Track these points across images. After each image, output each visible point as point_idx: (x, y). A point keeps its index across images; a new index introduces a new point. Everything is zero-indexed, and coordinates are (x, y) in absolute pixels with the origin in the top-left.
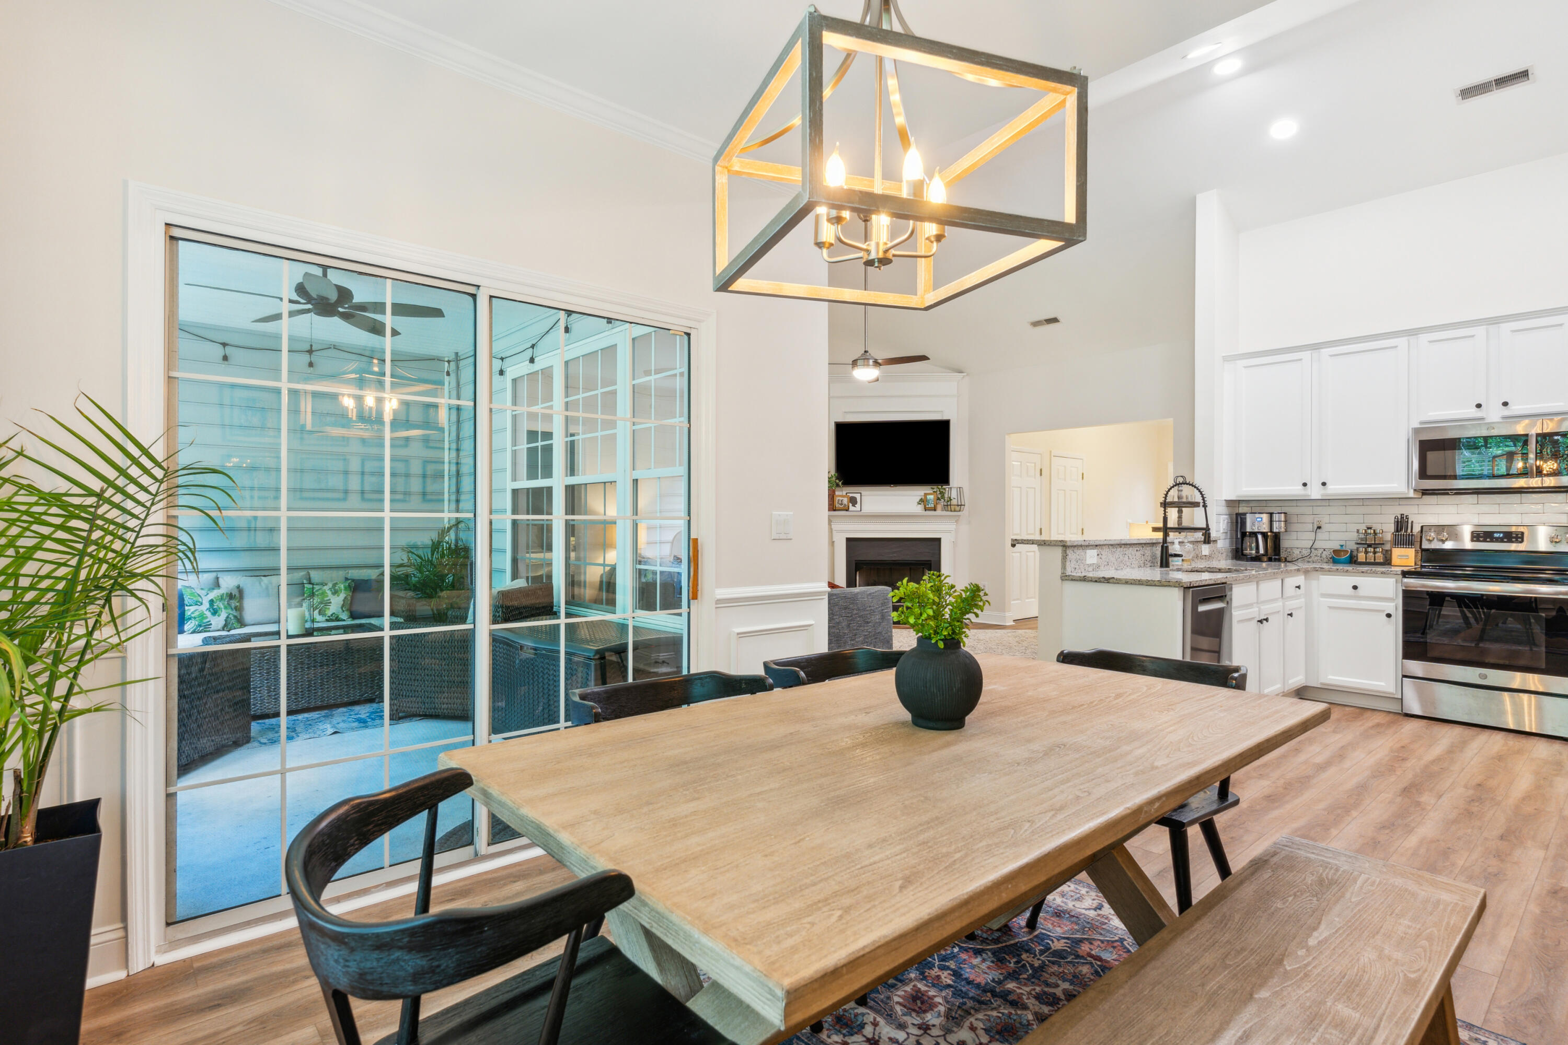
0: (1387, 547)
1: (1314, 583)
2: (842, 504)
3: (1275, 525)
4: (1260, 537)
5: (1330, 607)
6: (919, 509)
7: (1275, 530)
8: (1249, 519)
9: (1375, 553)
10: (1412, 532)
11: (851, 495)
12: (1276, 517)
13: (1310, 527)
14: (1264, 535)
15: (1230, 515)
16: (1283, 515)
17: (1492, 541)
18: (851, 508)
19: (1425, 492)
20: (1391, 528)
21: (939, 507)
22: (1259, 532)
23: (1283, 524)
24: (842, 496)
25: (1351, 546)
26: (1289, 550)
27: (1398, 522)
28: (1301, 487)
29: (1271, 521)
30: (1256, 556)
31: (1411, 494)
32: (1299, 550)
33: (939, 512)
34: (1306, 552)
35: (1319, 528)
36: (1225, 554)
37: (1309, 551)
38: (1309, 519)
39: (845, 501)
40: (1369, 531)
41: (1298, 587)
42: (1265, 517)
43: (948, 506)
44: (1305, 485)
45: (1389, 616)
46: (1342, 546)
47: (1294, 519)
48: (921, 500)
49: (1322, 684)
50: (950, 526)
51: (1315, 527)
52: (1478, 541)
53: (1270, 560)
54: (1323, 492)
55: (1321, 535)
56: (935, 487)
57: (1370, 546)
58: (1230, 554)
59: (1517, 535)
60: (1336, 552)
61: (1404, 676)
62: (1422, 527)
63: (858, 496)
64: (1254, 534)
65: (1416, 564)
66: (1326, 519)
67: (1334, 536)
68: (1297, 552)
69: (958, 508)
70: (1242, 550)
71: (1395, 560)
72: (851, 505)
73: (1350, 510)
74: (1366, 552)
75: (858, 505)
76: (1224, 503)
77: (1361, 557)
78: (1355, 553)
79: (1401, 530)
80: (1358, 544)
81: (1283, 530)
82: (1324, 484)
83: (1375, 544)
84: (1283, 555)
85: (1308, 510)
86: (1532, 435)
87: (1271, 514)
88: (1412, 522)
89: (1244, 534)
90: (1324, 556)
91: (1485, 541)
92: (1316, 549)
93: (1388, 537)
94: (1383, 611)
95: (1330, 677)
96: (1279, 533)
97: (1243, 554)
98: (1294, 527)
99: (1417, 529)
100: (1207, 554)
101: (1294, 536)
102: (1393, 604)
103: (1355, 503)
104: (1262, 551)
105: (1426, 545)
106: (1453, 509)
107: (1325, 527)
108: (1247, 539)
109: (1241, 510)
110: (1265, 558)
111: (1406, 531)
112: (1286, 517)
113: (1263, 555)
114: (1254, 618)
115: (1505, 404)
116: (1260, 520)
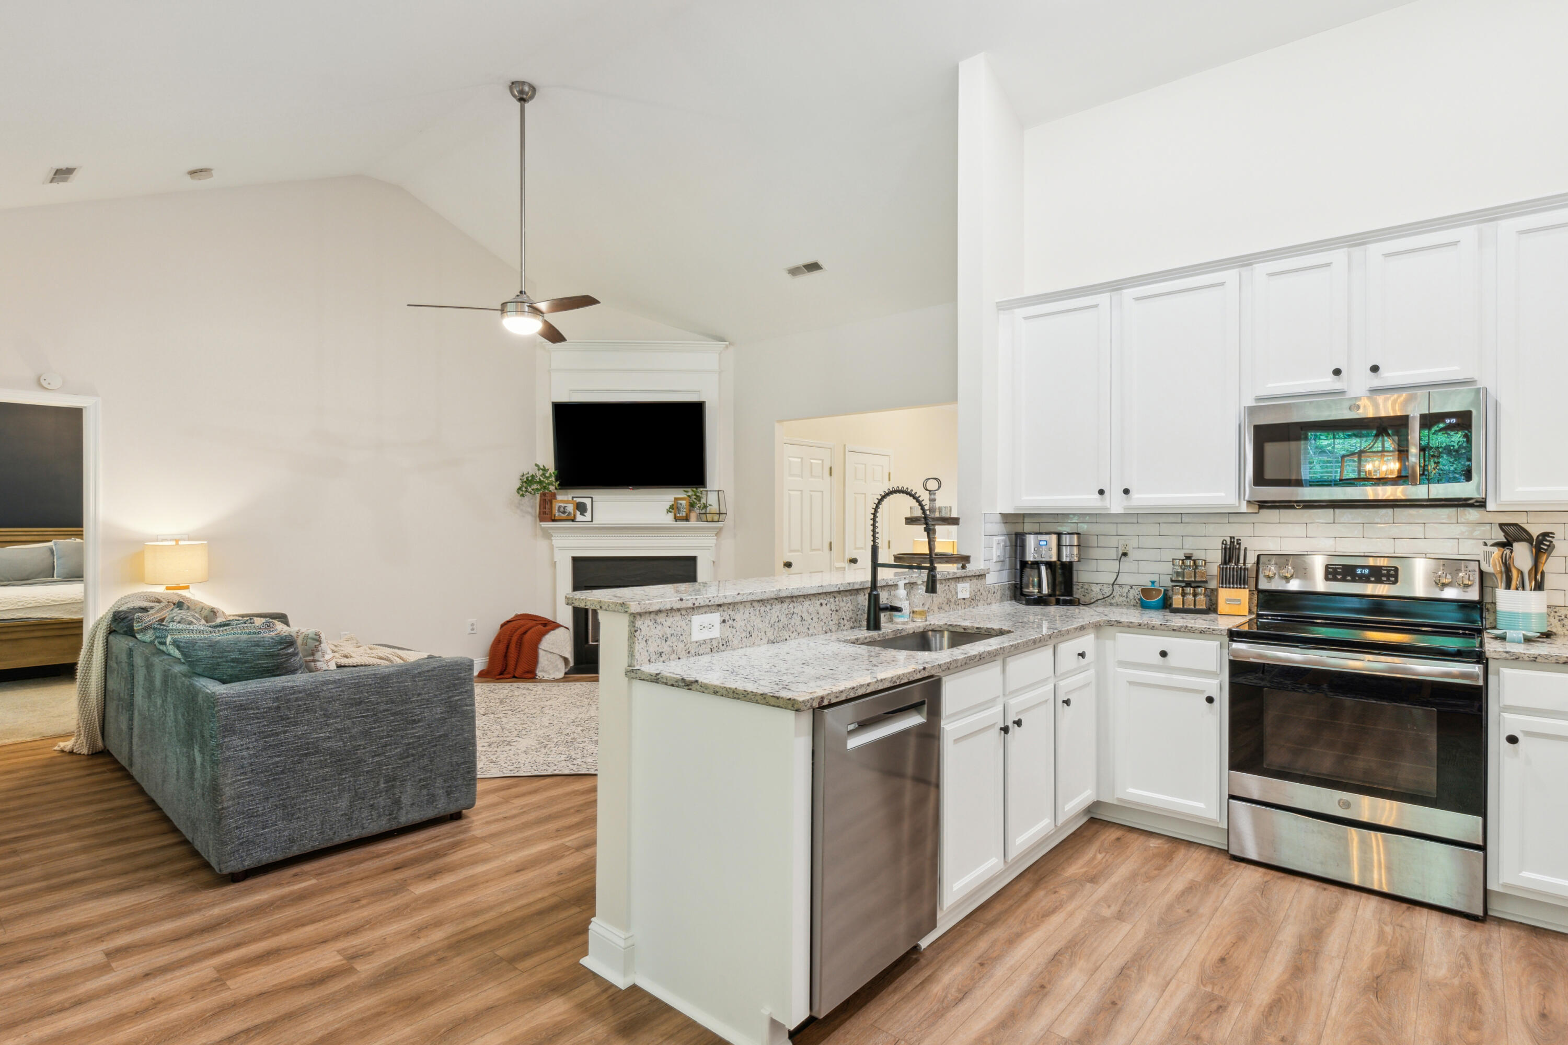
0: (1213, 584)
1: (1109, 643)
2: (564, 512)
3: (1065, 551)
4: (1043, 568)
5: (1130, 683)
6: (668, 519)
7: (1064, 559)
8: (1031, 541)
9: (1195, 595)
10: (1244, 563)
11: (579, 500)
12: (1066, 540)
13: (1113, 554)
14: (1049, 565)
15: (1008, 534)
16: (1075, 536)
17: (1353, 580)
18: (579, 517)
19: (1263, 505)
20: (1216, 557)
21: (693, 516)
22: (1042, 562)
23: (1075, 550)
24: (568, 502)
25: (1166, 582)
26: (1086, 586)
27: (1225, 549)
28: (1097, 496)
29: (1059, 545)
30: (1039, 597)
31: (1244, 508)
32: (1100, 587)
33: (693, 523)
34: (1107, 591)
35: (1125, 554)
36: (998, 595)
37: (1111, 588)
38: (1114, 541)
39: (570, 508)
40: (1188, 562)
41: (1082, 655)
42: (1054, 538)
43: (704, 515)
44: (1101, 492)
45: (1210, 700)
46: (1153, 582)
47: (1093, 541)
48: (672, 507)
49: (1118, 799)
50: (710, 541)
51: (1120, 553)
52: (1335, 579)
53: (1058, 603)
54: (1126, 503)
55: (1126, 565)
56: (689, 490)
57: (1188, 584)
58: (1008, 593)
59: (1389, 571)
60: (1146, 591)
61: (1232, 797)
62: (1259, 556)
63: (588, 502)
64: (1036, 565)
65: (1250, 612)
66: (1134, 542)
67: (1145, 567)
68: (1096, 589)
69: (716, 518)
70: (1021, 588)
71: (1222, 606)
72: (578, 513)
73: (1165, 529)
74: (1184, 595)
75: (588, 514)
76: (999, 518)
77: (1177, 601)
78: (1170, 593)
79: (1230, 561)
80: (1172, 581)
81: (1076, 559)
82: (1126, 491)
83: (1195, 582)
84: (1077, 593)
85: (1111, 529)
86: (1414, 417)
87: (1059, 535)
88: (1246, 549)
89: (1024, 564)
90: (1131, 595)
91: (1344, 580)
92: (1121, 586)
93: (1214, 569)
94: (1202, 692)
95: (1131, 790)
96: (1071, 563)
97: (1022, 594)
98: (1095, 553)
99: (1251, 560)
100: (967, 595)
101: (1093, 565)
102: (1216, 682)
103: (1172, 519)
104: (1045, 590)
105: (1264, 585)
106: (1299, 530)
107: (1133, 554)
108: (1028, 571)
109: (1027, 528)
110: (1053, 599)
111: (1237, 563)
112: (1079, 539)
113: (1049, 595)
114: (993, 725)
115: (1375, 369)
116: (1045, 543)
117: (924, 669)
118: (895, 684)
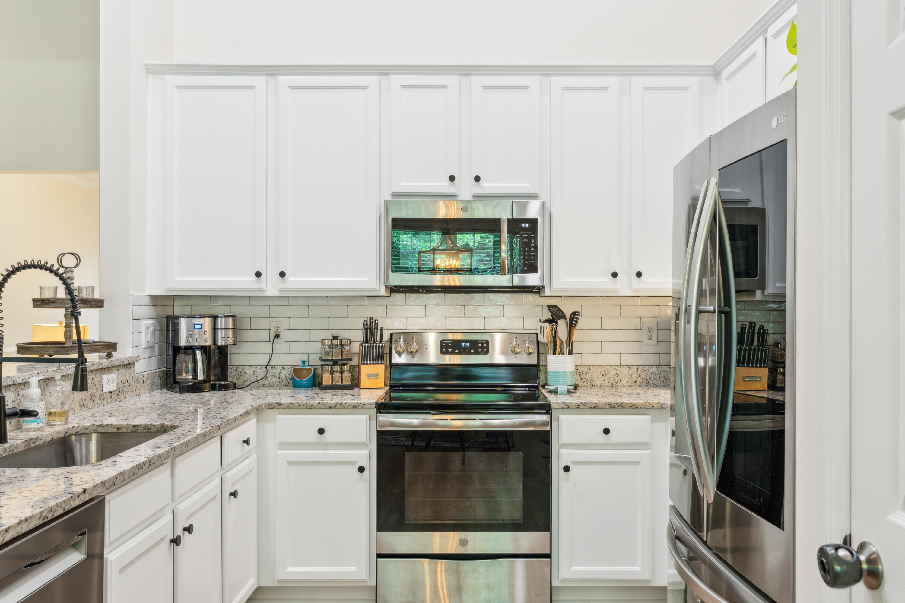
0: (355, 362)
1: (269, 426)
3: (220, 334)
4: (198, 353)
5: (290, 463)
7: (220, 343)
8: (183, 324)
9: (342, 372)
10: (381, 341)
12: (221, 323)
13: (265, 335)
14: (204, 349)
15: (158, 318)
16: (231, 319)
17: (459, 353)
19: (394, 290)
20: (358, 336)
22: (197, 347)
23: (230, 333)
25: (315, 361)
26: (240, 369)
27: (367, 329)
28: (254, 278)
29: (215, 329)
30: (194, 384)
31: (383, 292)
32: (253, 369)
34: (261, 373)
35: (277, 336)
36: (148, 384)
37: (265, 370)
38: (265, 324)
40: (336, 342)
41: (247, 442)
42: (207, 323)
44: (258, 274)
45: (361, 469)
46: (304, 362)
47: (247, 324)
49: (279, 581)
51: (273, 337)
52: (447, 353)
53: (213, 388)
54: (281, 286)
55: (280, 346)
57: (336, 363)
58: (158, 381)
59: (483, 344)
60: (297, 371)
61: (379, 556)
62: (391, 335)
64: (190, 349)
65: (386, 385)
66: (284, 324)
67: (295, 347)
68: (249, 371)
70: (174, 375)
71: (364, 381)
73: (313, 311)
74: (332, 373)
76: (147, 300)
77: (327, 380)
78: (319, 371)
79: (370, 340)
80: (323, 360)
81: (231, 342)
82: (282, 274)
83: (342, 360)
84: (231, 379)
85: (264, 311)
86: (504, 220)
87: (215, 318)
88: (382, 328)
89: (177, 350)
90: (283, 376)
91: (453, 353)
92: (273, 367)
93: (356, 348)
94: (354, 463)
95: (291, 569)
96: (226, 346)
97: (175, 382)
98: (248, 335)
99: (386, 337)
100: (114, 388)
101: (246, 348)
102: (366, 452)
103: (319, 302)
104: (201, 376)
105: (397, 359)
106: (419, 311)
107: (285, 335)
108: (181, 357)
109: (177, 311)
110: (207, 385)
111: (375, 342)
112: (234, 322)
113: (204, 381)
114: (163, 539)
115: (477, 179)
116: (199, 326)
117: (85, 491)
118: (46, 520)
